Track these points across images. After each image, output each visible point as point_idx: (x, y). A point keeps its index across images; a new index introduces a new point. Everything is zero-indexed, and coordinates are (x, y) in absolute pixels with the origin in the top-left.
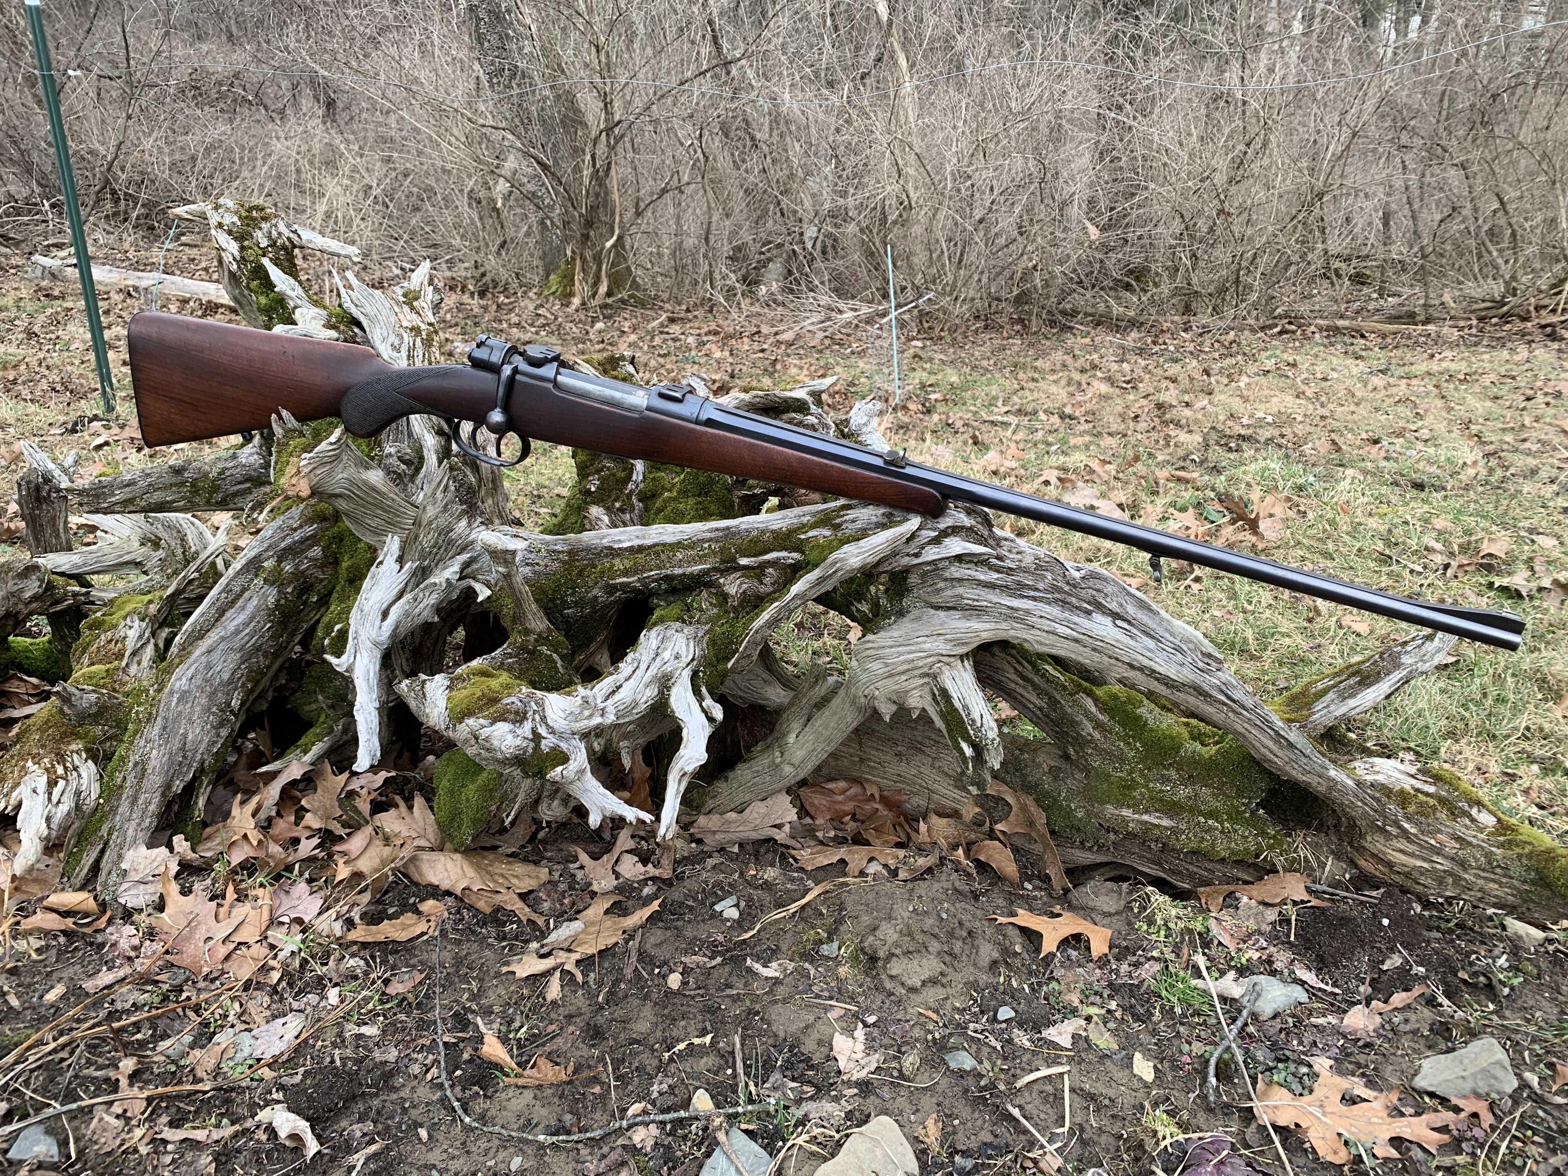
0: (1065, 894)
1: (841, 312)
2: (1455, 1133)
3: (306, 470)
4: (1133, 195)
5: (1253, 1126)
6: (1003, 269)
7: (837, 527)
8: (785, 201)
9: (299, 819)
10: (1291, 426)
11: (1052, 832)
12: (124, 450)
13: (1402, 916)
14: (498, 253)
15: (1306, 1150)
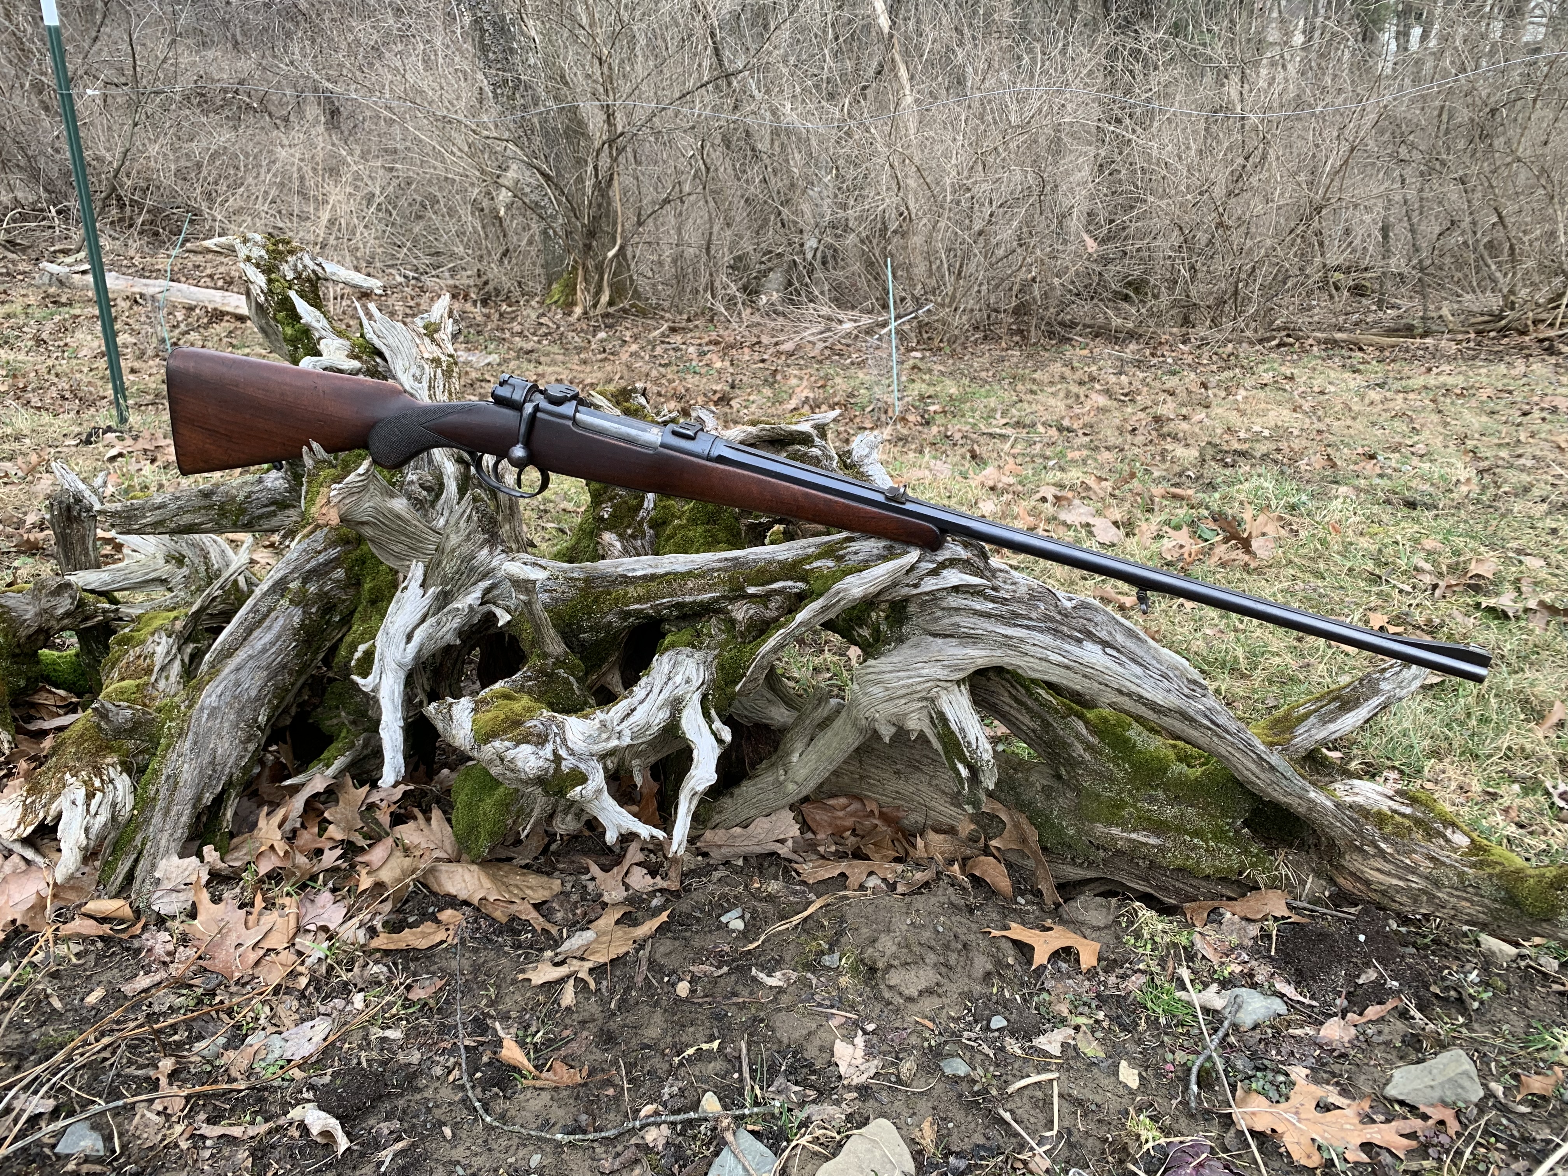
0: (1056, 909)
1: (840, 322)
2: (1422, 1139)
3: (336, 500)
4: (1132, 208)
5: (1232, 1131)
6: (1003, 280)
7: (840, 559)
8: (785, 211)
9: (322, 830)
10: (1288, 440)
11: (1044, 849)
12: (138, 462)
13: (1377, 932)
14: (501, 261)
15: (1281, 1154)
